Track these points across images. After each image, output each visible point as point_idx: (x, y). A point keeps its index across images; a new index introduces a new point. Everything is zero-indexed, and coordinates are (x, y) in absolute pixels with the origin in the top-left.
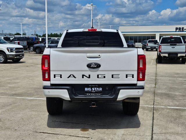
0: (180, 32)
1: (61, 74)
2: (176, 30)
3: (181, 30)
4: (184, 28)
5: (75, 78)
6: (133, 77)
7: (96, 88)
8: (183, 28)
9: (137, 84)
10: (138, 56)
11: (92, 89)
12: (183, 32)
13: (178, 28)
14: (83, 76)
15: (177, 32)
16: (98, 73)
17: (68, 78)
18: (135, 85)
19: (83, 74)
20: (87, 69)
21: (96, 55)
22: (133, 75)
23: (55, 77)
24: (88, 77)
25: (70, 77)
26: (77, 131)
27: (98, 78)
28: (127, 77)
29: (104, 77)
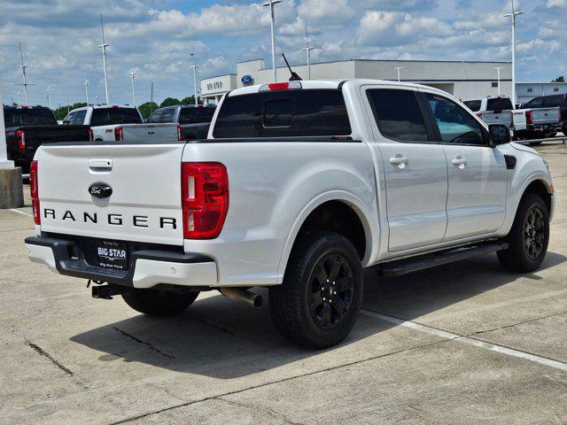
1: (53, 209)
5: (74, 220)
6: (175, 227)
9: (182, 247)
10: (183, 165)
11: (109, 253)
14: (86, 215)
16: (111, 210)
17: (64, 219)
18: (179, 249)
21: (102, 162)
22: (174, 220)
24: (93, 218)
25: (65, 216)
27: (110, 222)
28: (162, 226)
29: (121, 220)
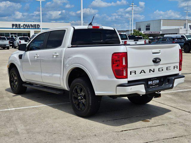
0: (17, 28)
1: (135, 71)
2: (13, 27)
3: (18, 26)
4: (21, 25)
5: (145, 73)
6: (177, 68)
7: (155, 81)
8: (19, 25)
9: (179, 74)
11: (153, 82)
12: (20, 28)
13: (14, 24)
14: (150, 70)
15: (14, 28)
16: (159, 66)
17: (140, 73)
19: (150, 69)
20: (153, 63)
22: (177, 66)
23: (131, 74)
24: (153, 71)
25: (141, 72)
26: (139, 124)
27: (159, 71)
28: (174, 69)
29: (163, 69)
